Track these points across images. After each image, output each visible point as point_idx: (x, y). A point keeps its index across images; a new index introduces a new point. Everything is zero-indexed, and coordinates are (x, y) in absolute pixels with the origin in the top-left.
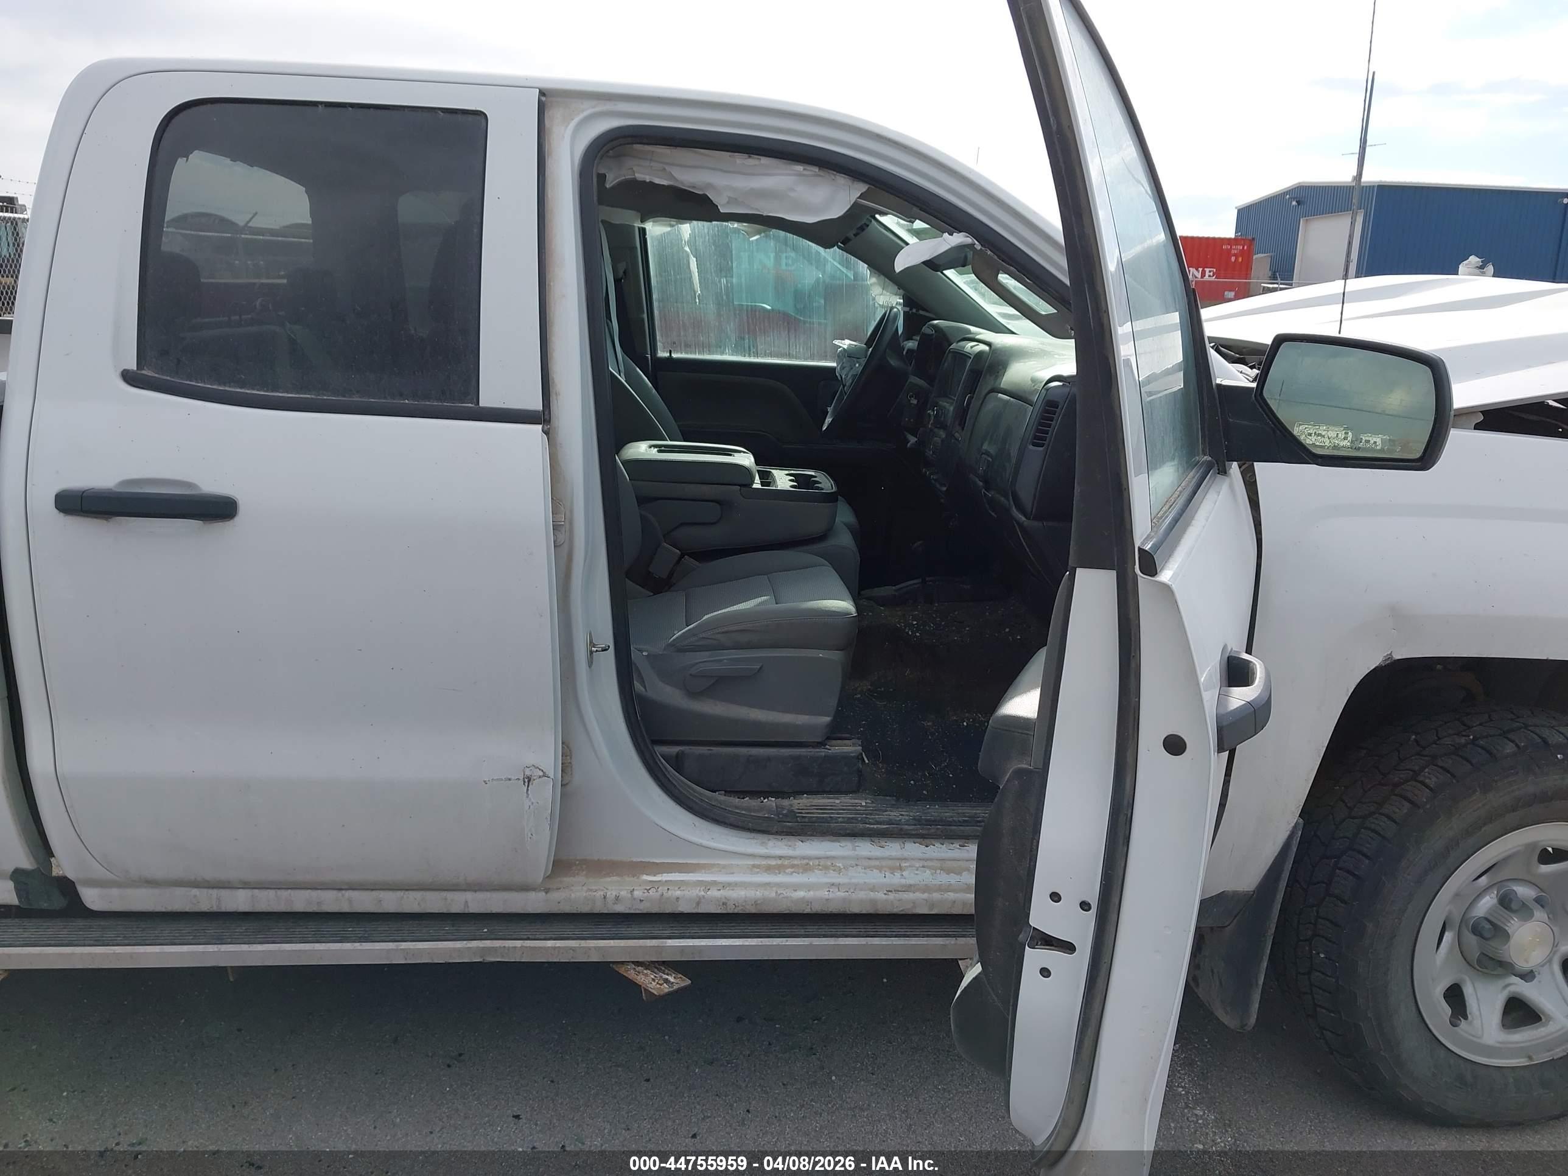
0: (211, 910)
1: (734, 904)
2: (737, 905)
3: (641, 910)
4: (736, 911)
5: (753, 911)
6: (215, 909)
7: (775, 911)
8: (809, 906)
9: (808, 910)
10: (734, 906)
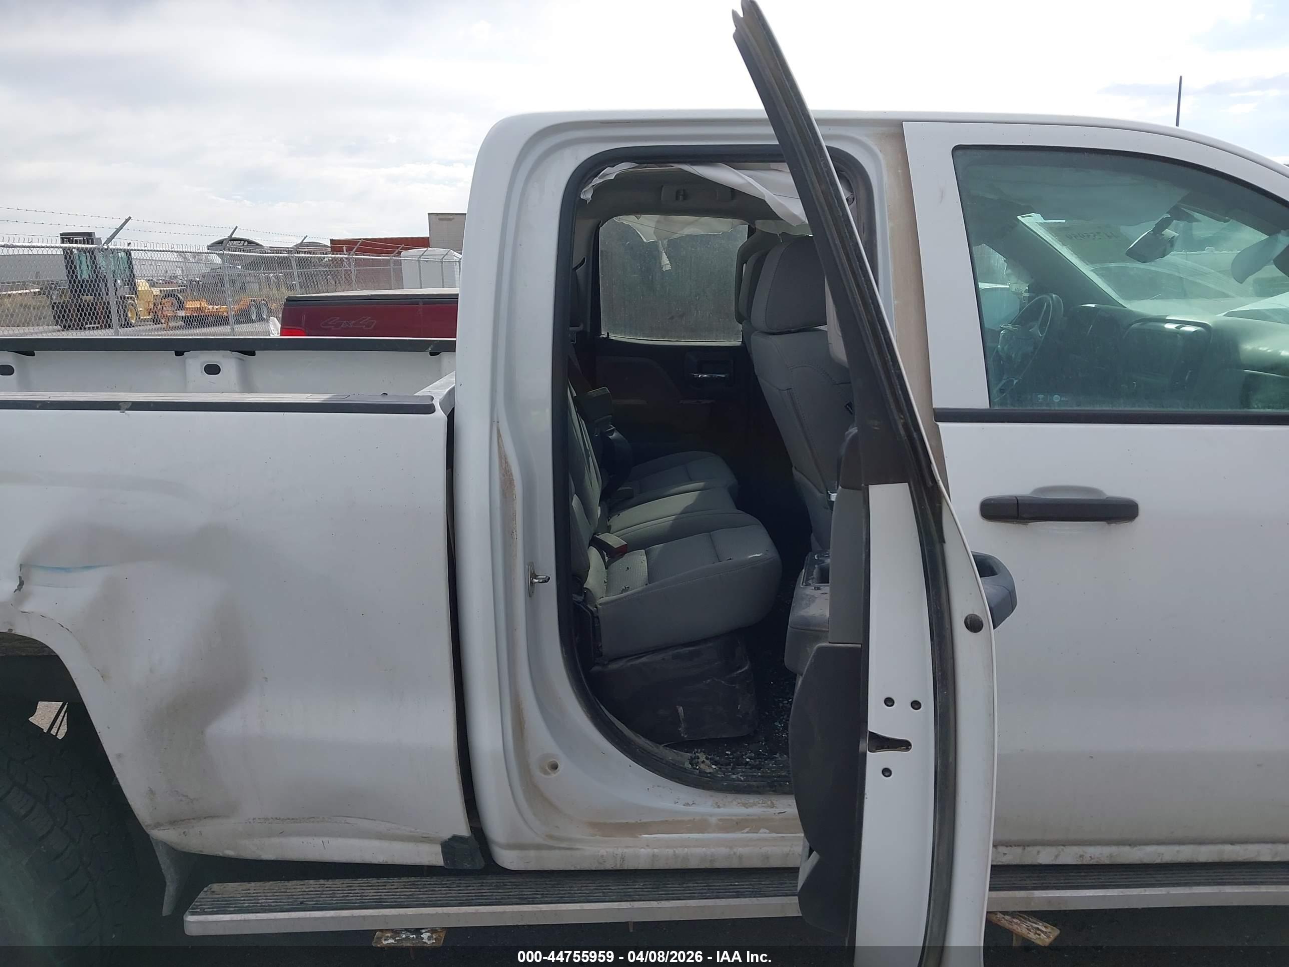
0: (615, 868)
1: (1090, 857)
2: (1093, 857)
3: (1002, 862)
4: (1091, 863)
5: (1107, 862)
6: (618, 867)
7: (1127, 862)
8: (1160, 857)
9: (1158, 861)
10: (1090, 858)
